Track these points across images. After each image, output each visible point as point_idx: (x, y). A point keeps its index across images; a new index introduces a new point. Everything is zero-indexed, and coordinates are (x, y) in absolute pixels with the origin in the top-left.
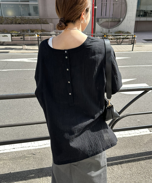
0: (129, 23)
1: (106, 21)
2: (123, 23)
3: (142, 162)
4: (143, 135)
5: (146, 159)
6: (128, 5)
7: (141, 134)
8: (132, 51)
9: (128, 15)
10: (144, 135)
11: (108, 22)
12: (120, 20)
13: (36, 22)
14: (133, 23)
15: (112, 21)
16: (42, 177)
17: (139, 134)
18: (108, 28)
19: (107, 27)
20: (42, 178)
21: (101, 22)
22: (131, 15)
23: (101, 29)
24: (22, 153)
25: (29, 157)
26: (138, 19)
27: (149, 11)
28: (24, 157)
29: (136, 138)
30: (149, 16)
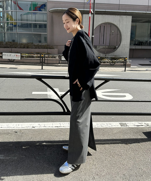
0: (124, 49)
1: (103, 48)
2: (118, 49)
4: (113, 128)
5: (111, 143)
6: (122, 35)
7: (112, 127)
8: (125, 71)
9: (123, 43)
10: (115, 128)
11: (104, 48)
12: (116, 47)
13: (44, 47)
14: (127, 50)
15: (108, 48)
17: (110, 127)
18: (105, 54)
19: (103, 53)
21: (98, 49)
22: (126, 43)
23: (99, 54)
24: (7, 131)
25: (12, 134)
26: (134, 47)
27: (144, 41)
28: (8, 133)
29: (107, 129)
30: (144, 45)
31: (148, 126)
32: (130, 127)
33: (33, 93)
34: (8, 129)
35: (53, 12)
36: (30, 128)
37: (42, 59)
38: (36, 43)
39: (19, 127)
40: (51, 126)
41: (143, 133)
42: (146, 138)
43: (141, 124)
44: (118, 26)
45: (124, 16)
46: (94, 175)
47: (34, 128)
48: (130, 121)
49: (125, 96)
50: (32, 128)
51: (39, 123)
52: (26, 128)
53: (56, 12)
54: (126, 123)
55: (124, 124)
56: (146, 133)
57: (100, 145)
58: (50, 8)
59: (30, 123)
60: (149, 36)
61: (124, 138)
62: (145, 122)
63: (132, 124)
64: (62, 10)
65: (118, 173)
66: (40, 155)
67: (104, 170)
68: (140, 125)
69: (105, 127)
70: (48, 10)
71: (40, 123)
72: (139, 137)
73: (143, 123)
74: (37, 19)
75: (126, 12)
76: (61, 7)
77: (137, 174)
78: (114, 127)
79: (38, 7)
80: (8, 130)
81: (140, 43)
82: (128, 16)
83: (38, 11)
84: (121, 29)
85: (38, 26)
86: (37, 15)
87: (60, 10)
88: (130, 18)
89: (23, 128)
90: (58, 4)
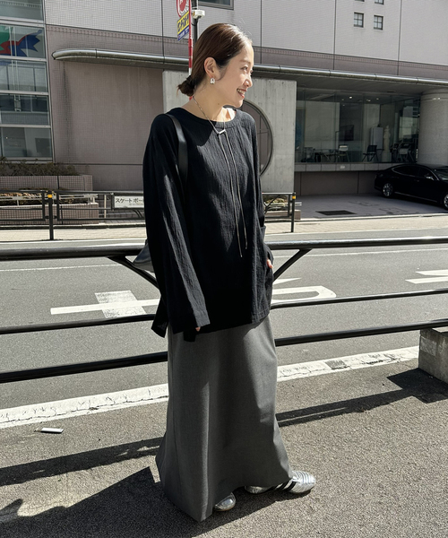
0: (281, 173)
2: (266, 173)
3: (315, 424)
4: (315, 377)
5: (324, 416)
6: (274, 135)
7: (311, 375)
8: (292, 231)
10: (319, 376)
13: (46, 171)
14: (289, 176)
16: (66, 472)
17: (307, 376)
20: (65, 475)
22: (284, 157)
24: (8, 433)
25: (29, 438)
26: (302, 168)
27: (326, 152)
28: (17, 440)
29: (301, 382)
30: (327, 162)
31: (395, 362)
32: (353, 368)
33: (54, 311)
34: (12, 426)
35: (66, 60)
36: (85, 413)
37: (50, 207)
38: (16, 160)
39: (44, 414)
40: (147, 396)
41: (389, 378)
42: (399, 388)
43: (376, 357)
44: (263, 108)
45: (278, 82)
46: (308, 502)
47: (95, 412)
48: (350, 355)
49: (316, 294)
50: (91, 412)
51: (106, 395)
52: (72, 415)
53: (78, 60)
54: (342, 359)
55: (337, 363)
56: (395, 379)
57: (298, 426)
58: (55, 46)
59: (80, 399)
60: (337, 138)
61: (350, 398)
62: (386, 352)
63: (357, 362)
64: (97, 55)
65: (364, 485)
66: (144, 481)
67: (329, 486)
68: (375, 360)
69: (294, 377)
70: (48, 53)
71: (111, 395)
72: (384, 390)
73: (382, 355)
74: (12, 82)
75: (280, 71)
76: (92, 47)
77: (407, 478)
78: (316, 374)
79: (13, 42)
80: (12, 428)
81: (318, 157)
82: (287, 82)
83: (14, 55)
84: (269, 119)
85: (18, 105)
86: (11, 69)
87: (89, 54)
88: (292, 87)
89: (61, 417)
90: (83, 36)
